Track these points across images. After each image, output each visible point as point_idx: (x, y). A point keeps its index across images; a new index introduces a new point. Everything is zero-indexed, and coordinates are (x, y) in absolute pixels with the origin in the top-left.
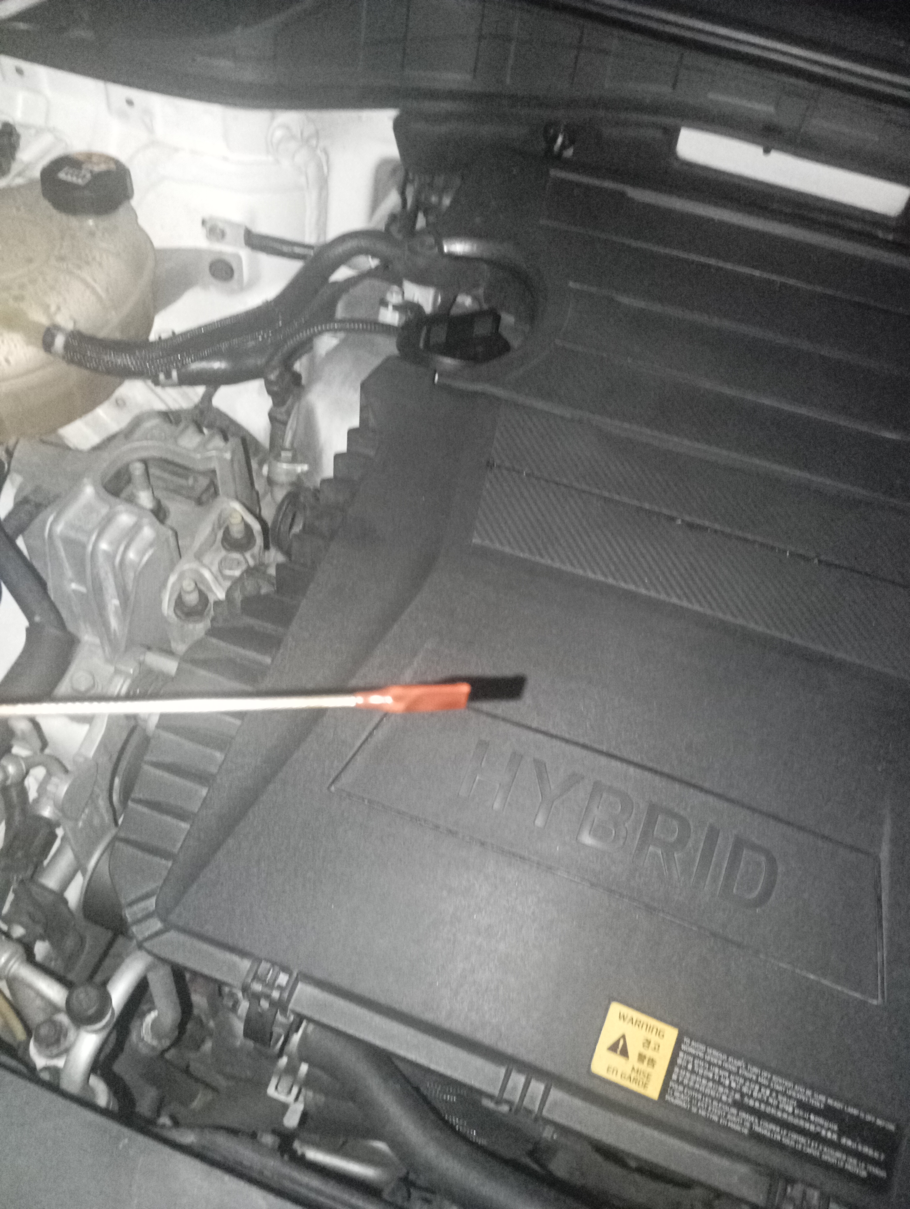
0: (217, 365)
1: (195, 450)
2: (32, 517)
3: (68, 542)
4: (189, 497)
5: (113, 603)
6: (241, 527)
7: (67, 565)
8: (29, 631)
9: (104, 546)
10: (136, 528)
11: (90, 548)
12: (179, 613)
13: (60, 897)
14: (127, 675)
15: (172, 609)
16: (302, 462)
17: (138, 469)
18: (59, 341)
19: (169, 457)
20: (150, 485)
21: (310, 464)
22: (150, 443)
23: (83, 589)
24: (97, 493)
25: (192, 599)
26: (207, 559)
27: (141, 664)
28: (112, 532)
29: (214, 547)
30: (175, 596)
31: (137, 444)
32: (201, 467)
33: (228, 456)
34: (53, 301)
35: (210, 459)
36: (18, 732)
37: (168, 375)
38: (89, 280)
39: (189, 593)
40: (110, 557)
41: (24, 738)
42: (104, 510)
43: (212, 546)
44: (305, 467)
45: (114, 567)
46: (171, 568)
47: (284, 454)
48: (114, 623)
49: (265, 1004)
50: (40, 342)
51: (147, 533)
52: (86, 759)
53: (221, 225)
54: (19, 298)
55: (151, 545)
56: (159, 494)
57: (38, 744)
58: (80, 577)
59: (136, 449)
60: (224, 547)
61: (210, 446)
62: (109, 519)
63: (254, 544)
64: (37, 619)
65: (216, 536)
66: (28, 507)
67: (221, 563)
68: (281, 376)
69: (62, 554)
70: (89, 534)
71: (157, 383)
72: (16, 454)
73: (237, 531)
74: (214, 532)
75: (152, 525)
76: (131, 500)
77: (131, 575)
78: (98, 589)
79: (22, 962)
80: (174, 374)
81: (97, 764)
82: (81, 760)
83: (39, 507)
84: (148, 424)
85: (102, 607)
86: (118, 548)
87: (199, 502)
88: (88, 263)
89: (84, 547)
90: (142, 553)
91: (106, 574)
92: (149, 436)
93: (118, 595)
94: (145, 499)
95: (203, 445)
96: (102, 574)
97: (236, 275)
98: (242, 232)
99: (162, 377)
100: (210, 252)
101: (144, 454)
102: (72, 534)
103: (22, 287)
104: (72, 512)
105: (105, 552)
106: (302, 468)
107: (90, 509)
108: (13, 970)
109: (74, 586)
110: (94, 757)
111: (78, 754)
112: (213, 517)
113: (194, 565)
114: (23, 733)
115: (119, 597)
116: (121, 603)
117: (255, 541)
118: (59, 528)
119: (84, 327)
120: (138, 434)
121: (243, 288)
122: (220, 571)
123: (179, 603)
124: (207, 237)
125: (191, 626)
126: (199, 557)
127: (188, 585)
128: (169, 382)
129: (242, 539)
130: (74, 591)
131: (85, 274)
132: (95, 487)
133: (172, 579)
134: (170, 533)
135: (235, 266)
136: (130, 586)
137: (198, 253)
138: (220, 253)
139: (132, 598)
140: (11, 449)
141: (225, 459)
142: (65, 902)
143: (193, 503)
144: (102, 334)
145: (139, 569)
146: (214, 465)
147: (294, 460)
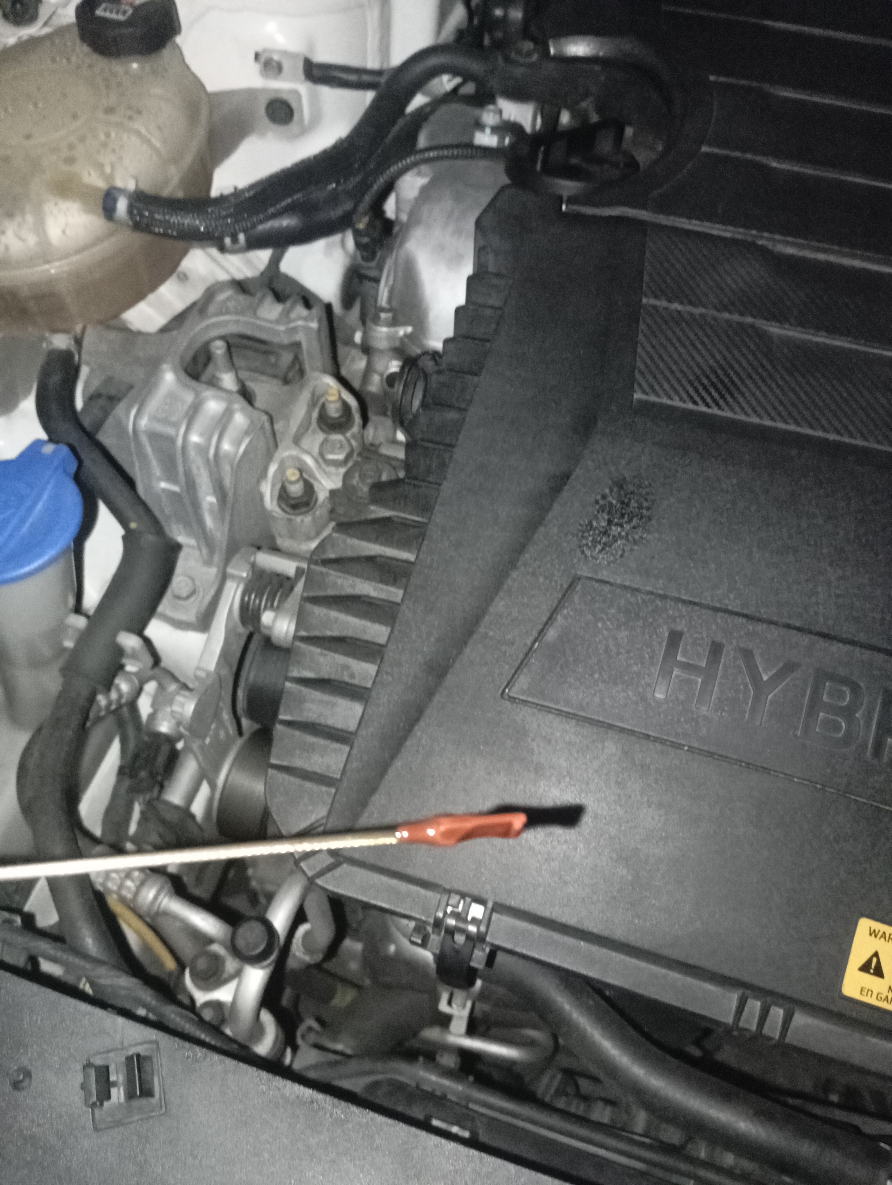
0: (286, 222)
1: (277, 322)
2: (106, 413)
3: (153, 436)
4: (275, 376)
5: (209, 500)
6: (338, 405)
7: (154, 463)
8: (125, 538)
9: (195, 438)
10: (227, 415)
11: (180, 442)
12: (283, 506)
13: (186, 812)
14: (240, 579)
15: (275, 502)
16: (405, 324)
17: (219, 349)
18: (122, 206)
19: (249, 332)
20: (232, 366)
21: (415, 326)
22: (226, 318)
23: (176, 488)
24: (178, 379)
25: (296, 489)
26: (306, 443)
27: (253, 565)
28: (201, 423)
29: (310, 431)
30: (278, 486)
31: (214, 320)
32: (286, 341)
33: (314, 325)
34: (106, 159)
35: (295, 330)
36: (128, 650)
37: (235, 240)
38: (143, 131)
39: (293, 483)
40: (202, 450)
41: (134, 656)
42: (189, 397)
43: (307, 429)
44: (409, 329)
45: (208, 460)
46: (269, 457)
47: (383, 315)
48: (209, 522)
49: (460, 939)
50: (100, 210)
51: (240, 419)
52: (208, 673)
53: (276, 57)
54: (70, 161)
55: (247, 433)
56: (243, 374)
57: (149, 660)
58: (171, 474)
59: (214, 325)
60: (322, 429)
61: (293, 316)
62: (195, 409)
63: (353, 423)
64: (133, 525)
65: (310, 416)
66: (101, 402)
67: (322, 445)
68: (370, 225)
69: (149, 450)
70: (176, 425)
71: (222, 249)
72: (86, 343)
73: (334, 411)
74: (309, 413)
75: (242, 410)
76: (214, 383)
77: (227, 469)
78: (191, 485)
79: (171, 896)
80: (242, 237)
81: (220, 678)
82: (202, 674)
83: (113, 400)
84: (221, 297)
85: (196, 505)
86: (210, 438)
87: (286, 381)
88: (139, 112)
89: (172, 440)
90: (238, 443)
91: (198, 468)
92: (224, 310)
93: (214, 489)
94: (228, 380)
95: (285, 315)
96: (195, 471)
97: (296, 117)
98: (300, 65)
99: (228, 241)
100: (263, 91)
101: (222, 331)
102: (159, 428)
103: (71, 147)
104: (154, 403)
105: (197, 445)
106: (402, 331)
107: (172, 396)
108: (163, 905)
109: (163, 485)
110: (215, 669)
111: (198, 668)
112: (305, 396)
113: (295, 452)
114: (133, 649)
115: (215, 493)
116: (218, 501)
117: (354, 420)
118: (144, 423)
119: (146, 187)
120: (212, 308)
121: (305, 131)
122: (322, 455)
123: (283, 496)
124: (261, 74)
125: (299, 519)
126: (297, 441)
127: (292, 474)
128: (237, 246)
129: (340, 417)
130: (164, 490)
131: (139, 125)
132: (175, 371)
133: (273, 469)
134: (265, 418)
135: (294, 105)
136: (228, 482)
137: (251, 93)
138: (277, 91)
139: (231, 494)
140: (79, 337)
141: (311, 329)
142: (192, 817)
143: (280, 383)
144: (166, 193)
145: (237, 460)
146: (300, 337)
147: (394, 322)
